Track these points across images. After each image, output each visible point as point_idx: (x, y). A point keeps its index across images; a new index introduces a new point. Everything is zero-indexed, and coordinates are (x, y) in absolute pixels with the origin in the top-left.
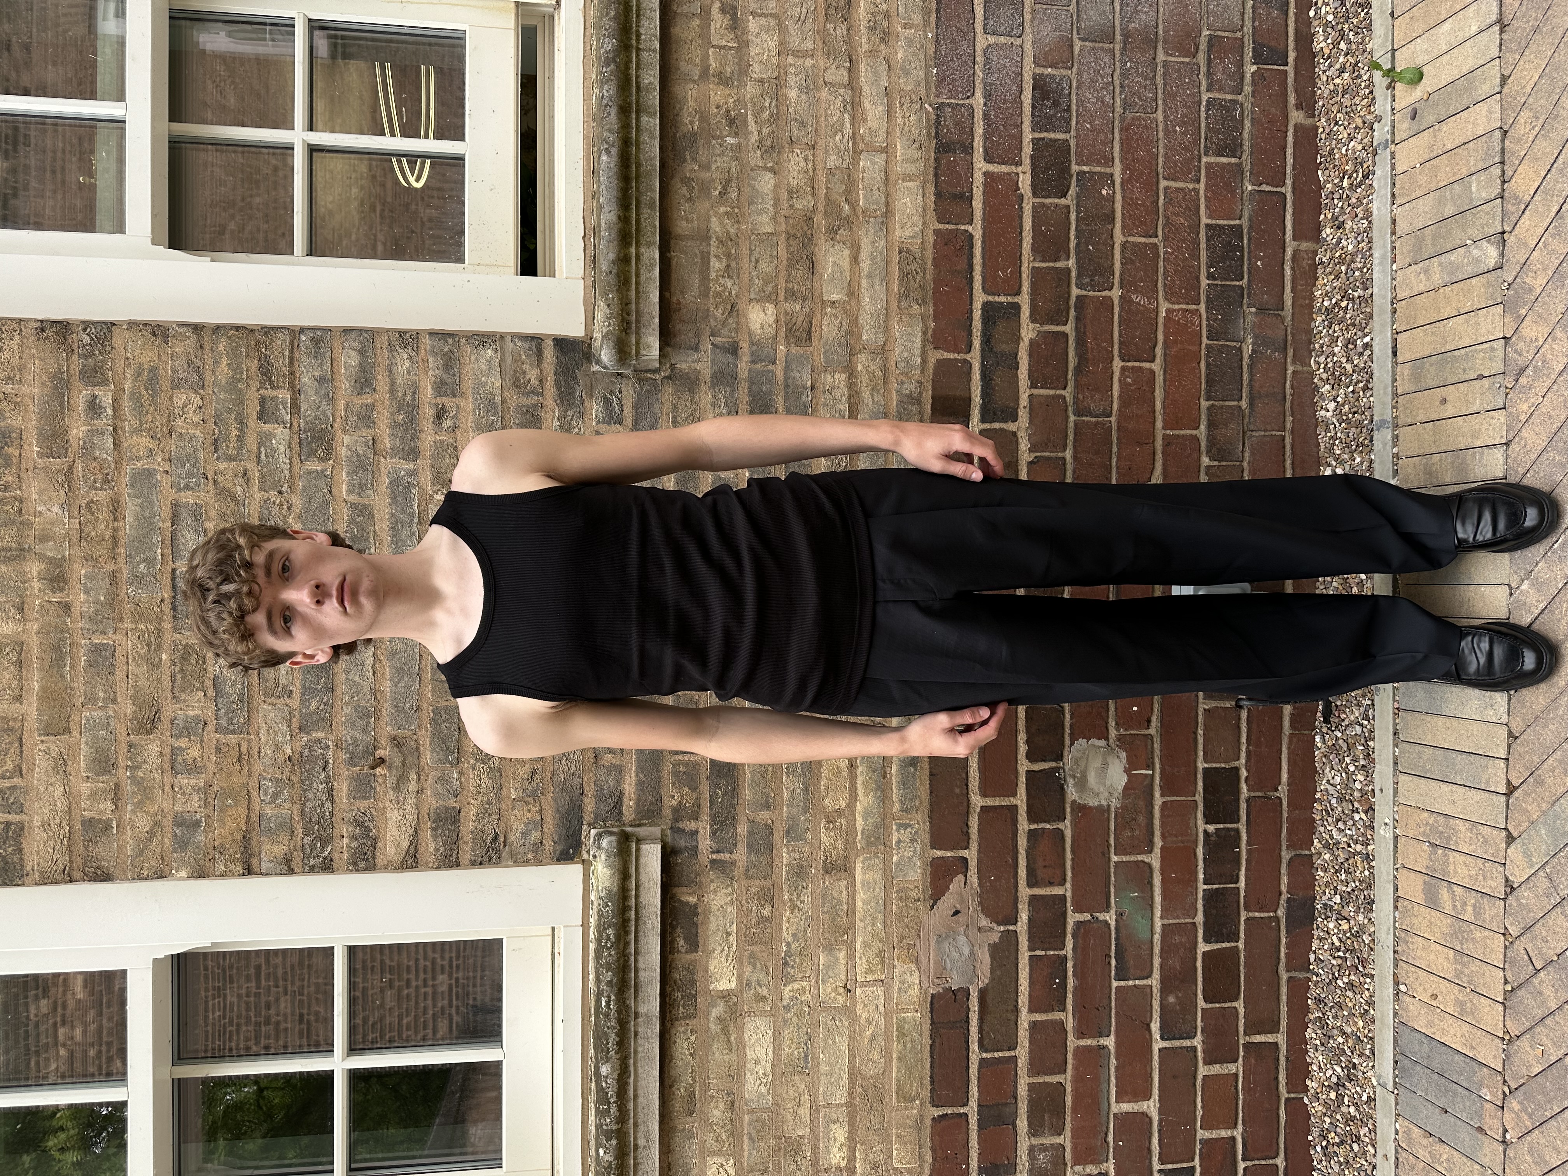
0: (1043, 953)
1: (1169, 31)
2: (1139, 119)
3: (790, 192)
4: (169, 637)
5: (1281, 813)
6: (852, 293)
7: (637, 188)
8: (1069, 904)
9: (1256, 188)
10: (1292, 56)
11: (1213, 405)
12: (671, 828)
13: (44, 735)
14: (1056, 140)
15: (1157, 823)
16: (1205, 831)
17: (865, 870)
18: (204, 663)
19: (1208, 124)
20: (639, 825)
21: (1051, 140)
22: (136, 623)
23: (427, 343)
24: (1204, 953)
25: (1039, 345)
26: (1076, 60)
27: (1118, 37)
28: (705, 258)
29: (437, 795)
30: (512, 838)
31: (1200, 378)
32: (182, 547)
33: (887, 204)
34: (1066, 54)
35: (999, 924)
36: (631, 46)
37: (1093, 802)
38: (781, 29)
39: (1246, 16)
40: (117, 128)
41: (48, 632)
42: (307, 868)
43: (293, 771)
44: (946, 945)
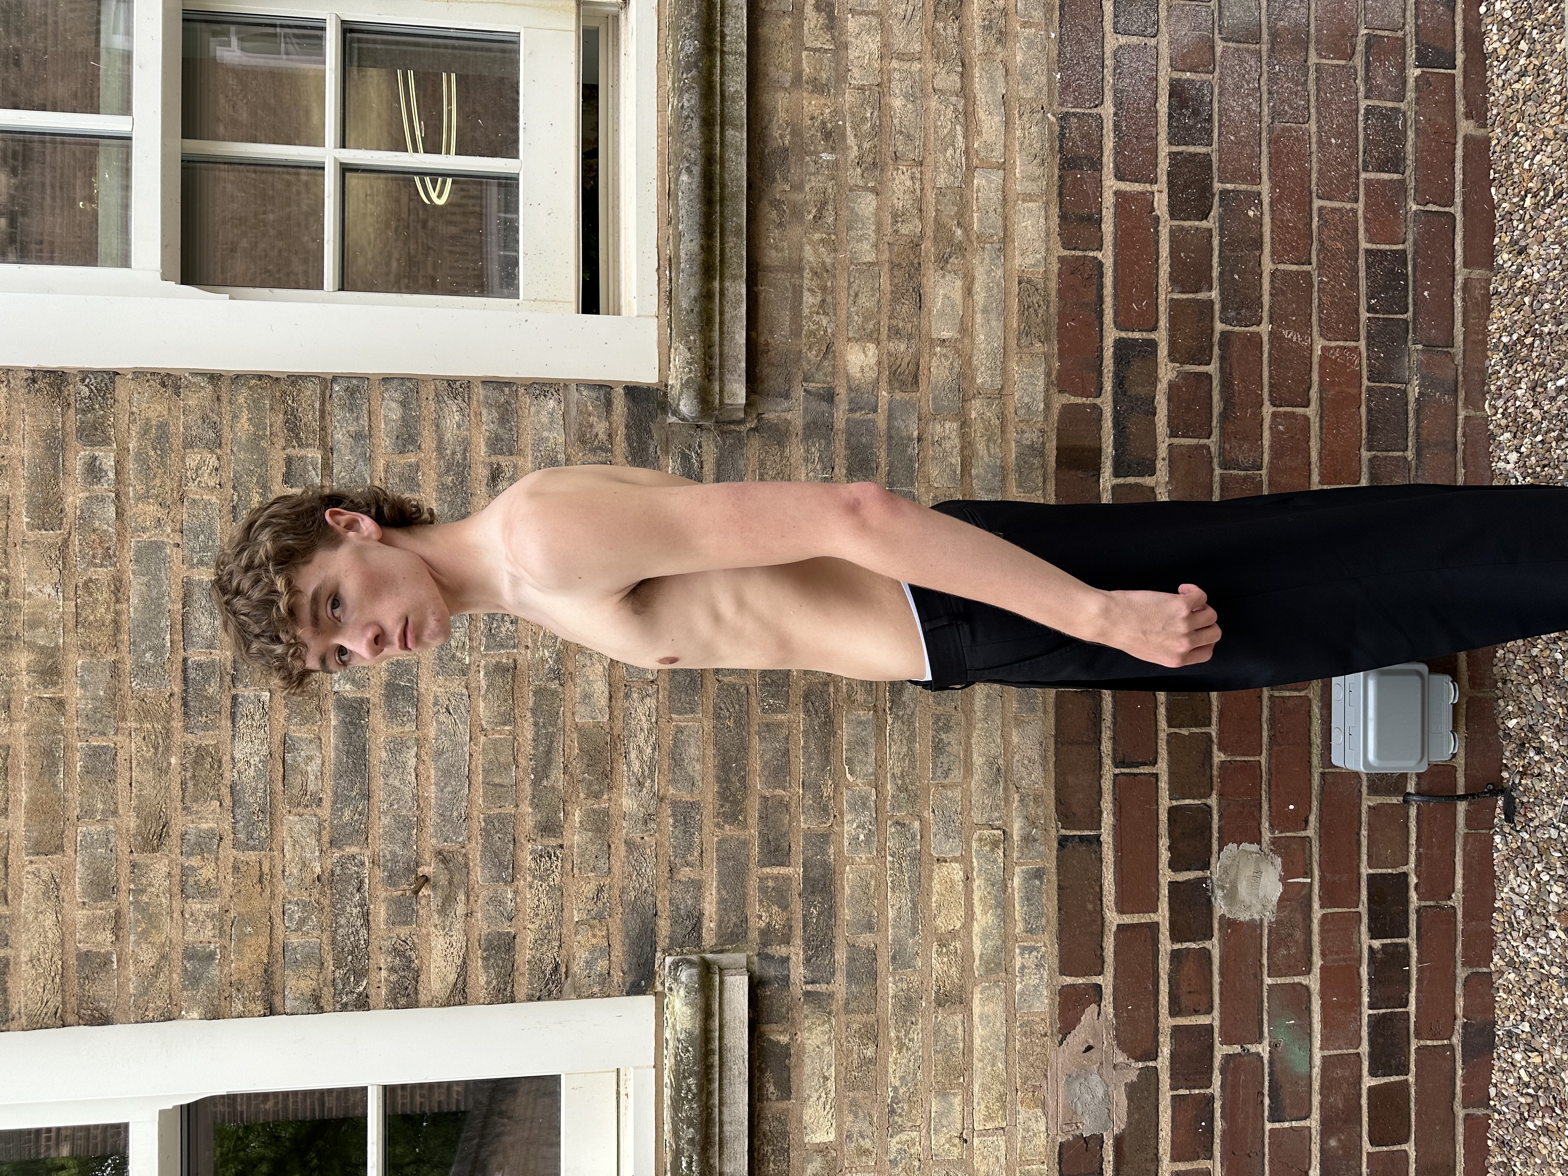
0: (1187, 1092)
1: (1321, 30)
2: (1289, 129)
3: (895, 216)
4: (179, 738)
5: (1455, 925)
6: (965, 329)
7: (722, 213)
8: (1216, 1035)
9: (1422, 208)
10: (1460, 58)
11: (1375, 457)
12: (759, 954)
13: (33, 854)
14: (1196, 155)
15: (1316, 938)
16: (1370, 947)
17: (984, 1002)
18: (220, 767)
19: (1367, 136)
20: (721, 952)
21: (1190, 154)
22: (141, 721)
23: (480, 392)
24: (1370, 1089)
25: (1179, 388)
26: (1217, 63)
27: (1265, 37)
28: (798, 292)
29: (488, 918)
30: (575, 969)
31: (1360, 425)
32: (194, 633)
33: (1005, 228)
34: (1207, 56)
35: (1137, 1060)
36: (715, 48)
37: (1244, 917)
38: (884, 28)
39: (1408, 13)
40: (122, 146)
41: (38, 734)
42: (338, 1006)
43: (322, 893)
44: (1076, 1085)
